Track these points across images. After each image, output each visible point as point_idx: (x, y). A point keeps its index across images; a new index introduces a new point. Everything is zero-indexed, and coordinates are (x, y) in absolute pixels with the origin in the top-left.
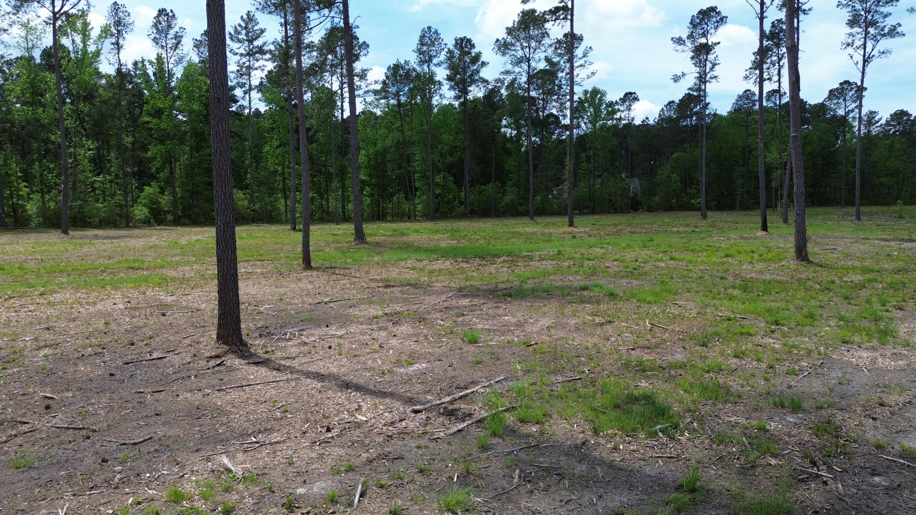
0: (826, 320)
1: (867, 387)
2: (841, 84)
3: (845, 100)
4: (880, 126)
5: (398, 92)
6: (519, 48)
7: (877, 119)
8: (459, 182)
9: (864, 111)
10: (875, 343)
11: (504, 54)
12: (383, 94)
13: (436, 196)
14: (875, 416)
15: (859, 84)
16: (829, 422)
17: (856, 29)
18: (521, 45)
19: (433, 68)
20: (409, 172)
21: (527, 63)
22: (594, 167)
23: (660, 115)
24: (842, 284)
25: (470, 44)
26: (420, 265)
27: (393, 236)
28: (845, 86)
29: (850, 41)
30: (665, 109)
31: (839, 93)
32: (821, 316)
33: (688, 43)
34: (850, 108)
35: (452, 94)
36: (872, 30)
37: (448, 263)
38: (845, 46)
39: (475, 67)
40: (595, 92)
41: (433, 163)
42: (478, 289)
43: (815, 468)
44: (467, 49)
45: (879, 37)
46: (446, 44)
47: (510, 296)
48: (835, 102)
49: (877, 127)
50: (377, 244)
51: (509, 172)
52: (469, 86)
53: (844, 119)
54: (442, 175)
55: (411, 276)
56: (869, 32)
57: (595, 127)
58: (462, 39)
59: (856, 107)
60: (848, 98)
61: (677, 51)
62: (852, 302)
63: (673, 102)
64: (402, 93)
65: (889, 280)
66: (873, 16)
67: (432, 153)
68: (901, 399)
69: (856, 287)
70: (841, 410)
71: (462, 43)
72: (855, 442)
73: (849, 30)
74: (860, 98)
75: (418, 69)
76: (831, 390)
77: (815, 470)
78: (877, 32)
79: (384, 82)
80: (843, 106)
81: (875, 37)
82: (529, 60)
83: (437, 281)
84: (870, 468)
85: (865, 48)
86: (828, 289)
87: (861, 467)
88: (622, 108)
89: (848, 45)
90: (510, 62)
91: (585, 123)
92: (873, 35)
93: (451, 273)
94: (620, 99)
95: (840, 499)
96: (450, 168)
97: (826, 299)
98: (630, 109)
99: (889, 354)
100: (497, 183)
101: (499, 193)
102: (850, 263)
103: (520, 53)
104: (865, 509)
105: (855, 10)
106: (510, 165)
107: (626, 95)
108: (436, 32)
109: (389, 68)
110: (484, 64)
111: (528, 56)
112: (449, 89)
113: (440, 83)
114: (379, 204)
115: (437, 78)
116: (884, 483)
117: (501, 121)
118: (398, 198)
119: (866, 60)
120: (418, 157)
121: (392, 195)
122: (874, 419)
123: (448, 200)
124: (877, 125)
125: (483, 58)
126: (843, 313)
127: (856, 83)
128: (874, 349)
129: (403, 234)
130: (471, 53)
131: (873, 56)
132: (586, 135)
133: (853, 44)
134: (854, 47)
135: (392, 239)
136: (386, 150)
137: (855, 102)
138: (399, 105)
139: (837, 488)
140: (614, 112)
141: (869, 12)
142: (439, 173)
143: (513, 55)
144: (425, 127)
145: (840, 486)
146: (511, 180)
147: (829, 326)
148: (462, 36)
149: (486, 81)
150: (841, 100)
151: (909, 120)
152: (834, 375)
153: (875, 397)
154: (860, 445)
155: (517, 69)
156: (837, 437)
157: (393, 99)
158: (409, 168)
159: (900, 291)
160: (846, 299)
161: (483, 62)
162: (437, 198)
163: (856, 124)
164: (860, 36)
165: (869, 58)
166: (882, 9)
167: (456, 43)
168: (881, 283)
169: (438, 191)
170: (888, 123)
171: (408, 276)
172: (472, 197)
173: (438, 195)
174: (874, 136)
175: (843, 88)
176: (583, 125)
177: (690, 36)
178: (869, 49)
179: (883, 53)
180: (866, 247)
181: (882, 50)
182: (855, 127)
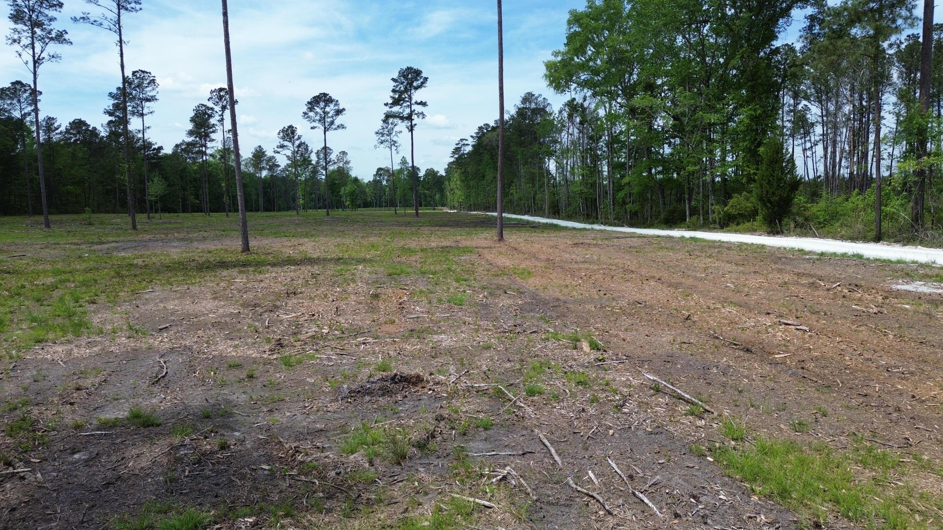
0: (17, 324)
1: (64, 378)
2: (13, 84)
3: (19, 101)
4: (61, 133)
7: (56, 125)
9: (41, 117)
10: (70, 336)
14: (72, 401)
15: (33, 87)
16: (24, 419)
17: (20, 27)
24: (34, 288)
28: (18, 87)
29: (16, 37)
31: (12, 93)
32: (12, 321)
34: (26, 111)
36: (38, 31)
38: (10, 41)
43: (11, 468)
45: (47, 40)
48: (9, 102)
49: (57, 134)
53: (20, 120)
56: (36, 33)
59: (33, 111)
60: (22, 100)
62: (45, 303)
65: (81, 278)
66: (37, 16)
68: (97, 380)
69: (48, 289)
70: (37, 404)
72: (54, 430)
73: (12, 25)
74: (35, 102)
76: (26, 389)
77: (11, 470)
78: (44, 34)
80: (18, 107)
81: (43, 39)
84: (70, 448)
85: (33, 48)
86: (19, 294)
87: (61, 451)
89: (15, 41)
92: (40, 36)
95: (40, 487)
97: (17, 304)
99: (84, 344)
102: (41, 267)
104: (65, 486)
105: (17, 5)
116: (83, 457)
119: (37, 62)
122: (71, 404)
124: (57, 132)
126: (35, 315)
127: (29, 86)
128: (69, 342)
131: (43, 58)
133: (20, 41)
134: (22, 44)
137: (30, 105)
139: (36, 478)
141: (33, 11)
145: (39, 475)
147: (21, 329)
150: (15, 101)
151: (87, 130)
152: (28, 374)
153: (72, 385)
154: (58, 431)
156: (34, 431)
159: (93, 287)
160: (38, 301)
163: (34, 128)
164: (25, 34)
165: (39, 59)
166: (46, 12)
168: (74, 282)
170: (67, 131)
174: (56, 142)
175: (16, 88)
178: (38, 50)
179: (53, 57)
180: (56, 251)
181: (51, 54)
182: (33, 132)
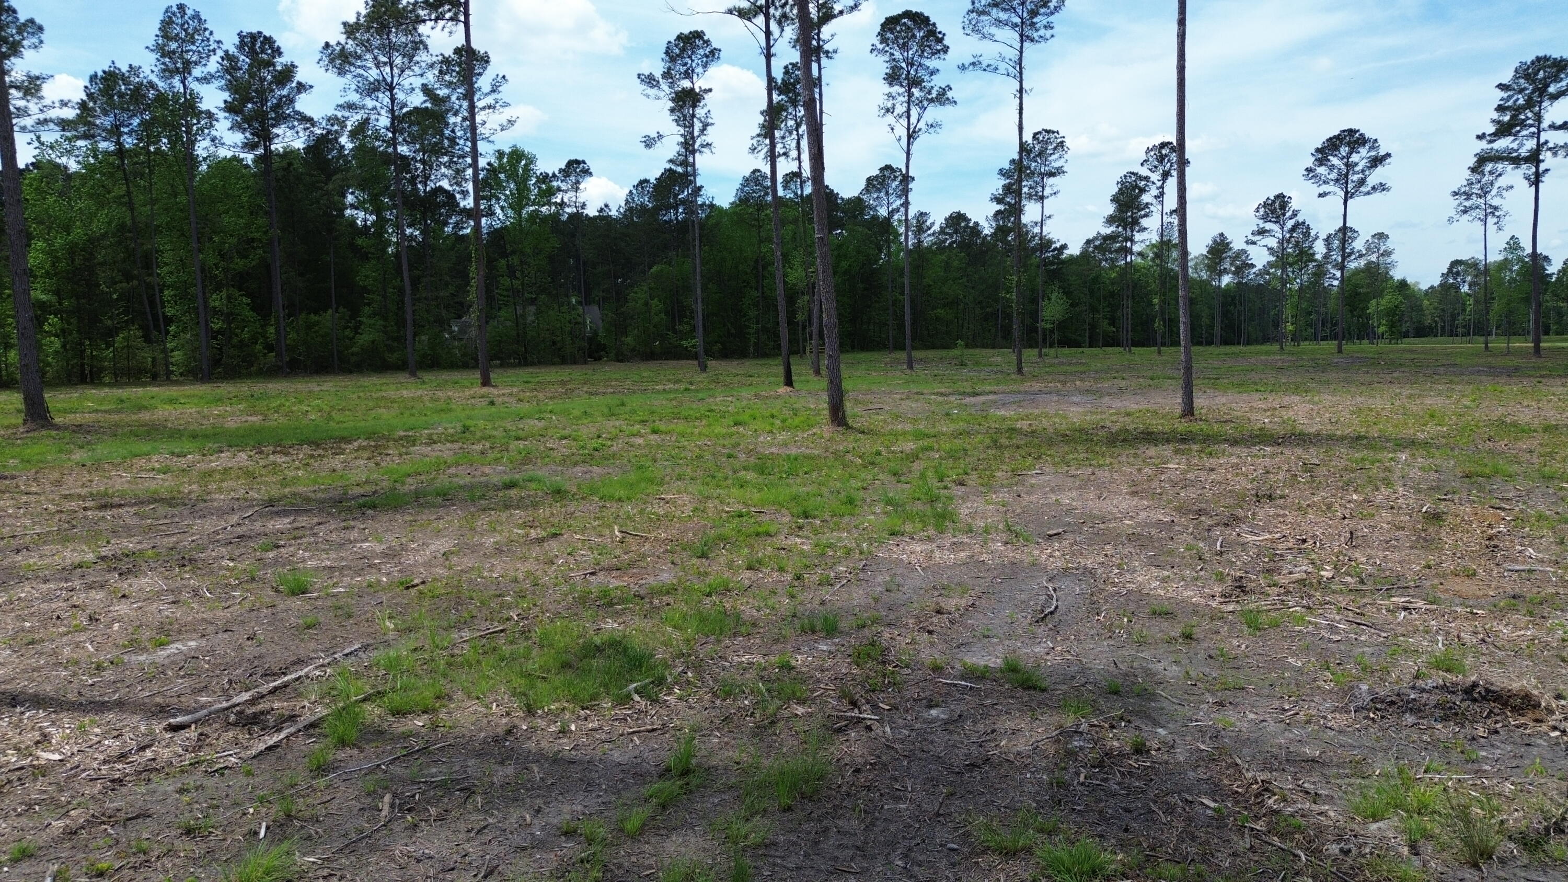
0: (871, 505)
1: (922, 592)
2: (881, 170)
3: (887, 193)
4: (933, 234)
5: (117, 127)
6: (370, 64)
7: (928, 223)
8: (262, 308)
9: (912, 212)
10: (931, 531)
11: (341, 72)
12: (82, 129)
13: (215, 335)
14: (931, 628)
15: (904, 171)
16: (873, 644)
17: (897, 89)
18: (375, 58)
19: (195, 86)
20: (149, 286)
21: (388, 93)
22: (523, 285)
23: (627, 202)
24: (890, 455)
25: (271, 47)
26: (182, 463)
27: (118, 411)
28: (887, 173)
29: (889, 105)
30: (634, 191)
31: (880, 183)
32: (864, 500)
33: (664, 85)
34: (894, 206)
35: (238, 138)
36: (916, 92)
37: (243, 456)
38: (883, 111)
39: (285, 92)
40: (517, 155)
41: (203, 270)
42: (308, 500)
43: (856, 710)
44: (265, 57)
45: (925, 103)
46: (219, 42)
47: (374, 507)
48: (875, 196)
49: (929, 235)
50: (78, 428)
51: (365, 289)
52: (274, 126)
53: (888, 220)
54: (224, 294)
55: (162, 484)
56: (913, 95)
57: (520, 214)
58: (254, 37)
59: (902, 205)
60: (891, 191)
61: (648, 96)
62: (902, 478)
63: (646, 181)
64: (126, 130)
65: (948, 446)
66: (916, 71)
67: (200, 251)
68: (963, 602)
69: (908, 459)
70: (889, 625)
71: (253, 44)
72: (907, 666)
73: (887, 89)
74: (905, 192)
75: (161, 84)
76: (876, 600)
77: (855, 713)
78: (923, 94)
79: (83, 105)
80: (885, 202)
81: (921, 102)
82: (391, 88)
83: (220, 490)
84: (926, 698)
85: (909, 117)
86: (873, 464)
87: (914, 700)
88: (564, 186)
89: (888, 110)
90: (353, 87)
91: (502, 208)
92: (917, 99)
93: (251, 475)
94: (560, 171)
95: (888, 746)
96: (241, 281)
97: (870, 477)
98: (577, 189)
99: (948, 545)
100: (341, 309)
101: (346, 328)
102: (900, 427)
103: (373, 74)
104: (920, 755)
105: (894, 60)
106: (366, 277)
107: (570, 163)
108: (197, 16)
109: (93, 78)
110: (302, 87)
111: (389, 80)
112: (231, 128)
113: (210, 115)
114: (83, 352)
115: (204, 106)
116: (942, 716)
117: (344, 197)
118: (126, 339)
119: (912, 136)
120: (168, 257)
121: (112, 332)
122: (930, 632)
123: (241, 341)
124: (929, 232)
125: (301, 76)
126: (891, 495)
127: (900, 170)
128: (929, 539)
129: (141, 408)
130: (274, 65)
131: (920, 130)
132: (504, 229)
133: (894, 109)
134: (895, 114)
135: (115, 417)
136: (93, 242)
137: (900, 197)
138: (121, 151)
139: (884, 732)
140: (551, 192)
141: (912, 65)
142: (218, 288)
143: (360, 76)
144: (182, 199)
145: (888, 729)
146: (369, 304)
147: (874, 513)
148: (254, 31)
149: (306, 119)
150: (882, 194)
152: (879, 579)
153: (931, 604)
154: (913, 670)
155: (370, 103)
156: (884, 663)
157: (105, 139)
158: (149, 279)
159: (961, 460)
160: (894, 475)
161: (299, 83)
162: (215, 338)
163: (902, 230)
164: (901, 99)
165: (914, 132)
166: (927, 62)
167: (242, 41)
168: (938, 451)
169: (217, 325)
170: (942, 230)
171: (153, 486)
172: (293, 335)
173: (219, 332)
174: (927, 248)
175: (884, 176)
176: (498, 211)
177: (667, 75)
178: (913, 120)
179: (932, 126)
180: (919, 404)
181: (929, 123)
182: (901, 235)
